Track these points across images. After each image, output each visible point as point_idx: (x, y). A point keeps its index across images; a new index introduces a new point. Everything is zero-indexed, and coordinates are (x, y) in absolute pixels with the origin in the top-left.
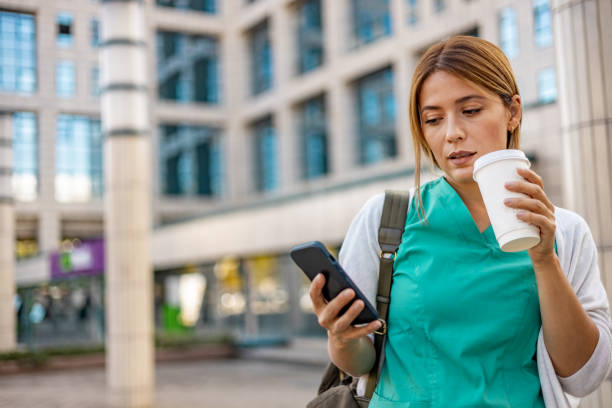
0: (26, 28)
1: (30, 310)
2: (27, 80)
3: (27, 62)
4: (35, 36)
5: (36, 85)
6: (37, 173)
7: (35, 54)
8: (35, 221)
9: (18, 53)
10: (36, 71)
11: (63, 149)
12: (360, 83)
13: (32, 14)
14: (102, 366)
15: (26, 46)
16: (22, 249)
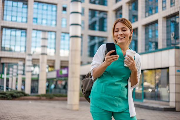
0: (54, 8)
1: (51, 85)
2: (54, 23)
3: (54, 18)
4: (56, 11)
5: (56, 25)
6: (55, 49)
7: (56, 16)
8: (54, 61)
9: (52, 15)
10: (56, 20)
11: (62, 42)
12: (147, 26)
13: (56, 4)
14: (66, 100)
15: (54, 13)
16: (50, 69)
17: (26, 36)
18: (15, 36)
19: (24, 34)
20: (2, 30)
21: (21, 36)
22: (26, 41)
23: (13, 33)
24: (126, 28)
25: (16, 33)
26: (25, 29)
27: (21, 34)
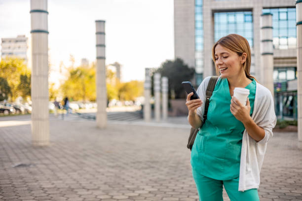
17: (252, 21)
18: (235, 23)
19: (249, 18)
20: (213, 16)
21: (245, 21)
22: (253, 30)
23: (232, 18)
24: (227, 53)
25: (235, 19)
26: (251, 10)
27: (245, 19)
